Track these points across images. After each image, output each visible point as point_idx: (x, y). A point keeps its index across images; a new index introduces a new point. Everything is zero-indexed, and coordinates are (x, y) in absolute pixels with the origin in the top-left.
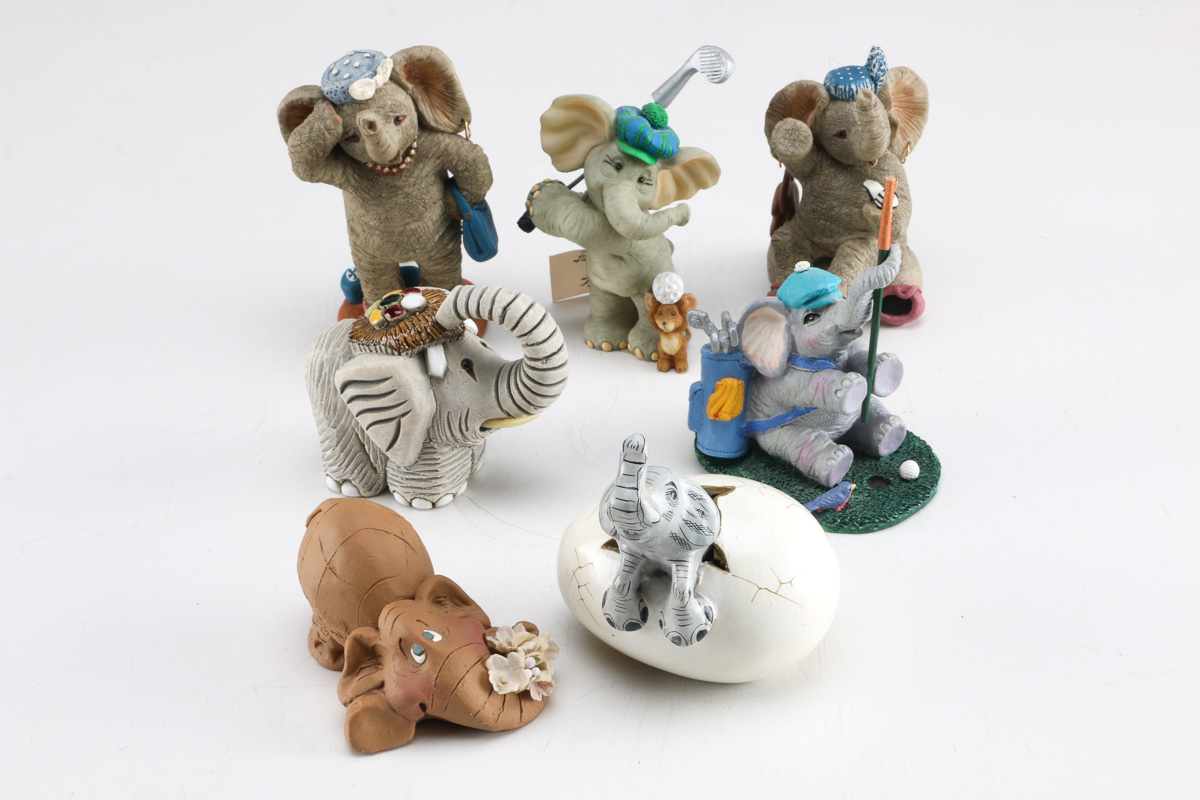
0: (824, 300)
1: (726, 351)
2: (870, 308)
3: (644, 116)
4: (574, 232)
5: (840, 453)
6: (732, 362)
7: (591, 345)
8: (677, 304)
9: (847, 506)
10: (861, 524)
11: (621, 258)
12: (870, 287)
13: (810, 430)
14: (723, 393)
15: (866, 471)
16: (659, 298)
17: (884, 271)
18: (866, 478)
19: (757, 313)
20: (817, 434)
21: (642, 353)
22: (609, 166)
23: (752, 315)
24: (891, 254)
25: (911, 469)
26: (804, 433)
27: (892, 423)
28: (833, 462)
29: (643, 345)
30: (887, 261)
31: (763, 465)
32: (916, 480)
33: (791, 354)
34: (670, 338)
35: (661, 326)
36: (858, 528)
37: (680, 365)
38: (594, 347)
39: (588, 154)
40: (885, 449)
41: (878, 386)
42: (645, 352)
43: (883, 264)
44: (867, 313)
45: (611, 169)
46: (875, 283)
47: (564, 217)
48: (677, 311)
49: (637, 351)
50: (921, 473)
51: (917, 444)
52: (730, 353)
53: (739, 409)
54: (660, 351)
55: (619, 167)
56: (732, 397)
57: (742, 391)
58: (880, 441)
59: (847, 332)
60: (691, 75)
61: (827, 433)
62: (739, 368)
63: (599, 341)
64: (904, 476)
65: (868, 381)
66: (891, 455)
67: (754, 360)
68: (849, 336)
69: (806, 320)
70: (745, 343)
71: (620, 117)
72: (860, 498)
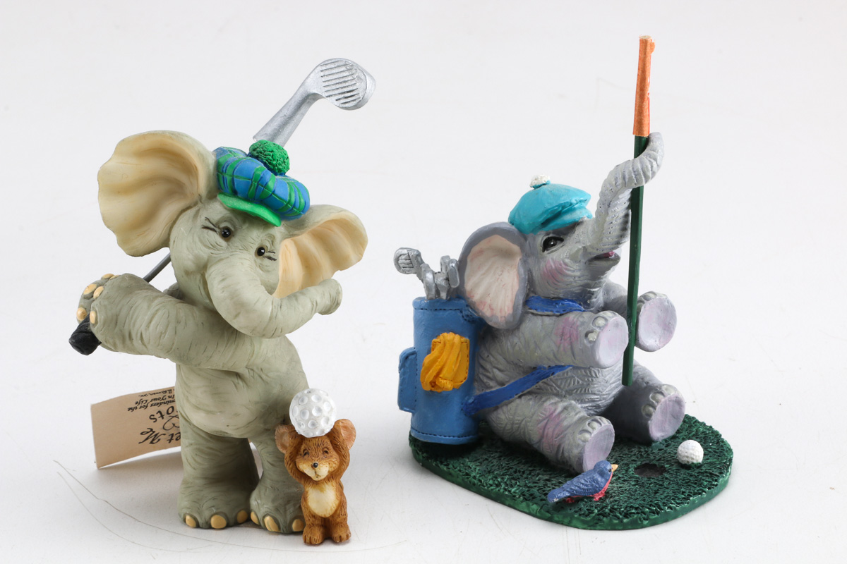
0: (568, 218)
1: (444, 295)
2: (626, 222)
3: (257, 158)
4: (166, 339)
5: (595, 424)
6: (453, 312)
7: (194, 523)
8: (329, 435)
9: (607, 494)
10: (626, 516)
11: (238, 375)
12: (625, 185)
13: (557, 399)
14: (441, 353)
15: (634, 458)
16: (300, 430)
17: (642, 163)
18: (632, 467)
19: (483, 244)
20: (565, 404)
21: (276, 520)
22: (211, 232)
23: (476, 249)
24: (651, 144)
25: (693, 451)
26: (548, 403)
27: (665, 392)
28: (587, 436)
29: (277, 509)
30: (646, 151)
31: (498, 455)
32: (699, 466)
33: (528, 295)
34: (322, 490)
35: (308, 471)
36: (622, 522)
37: (339, 532)
38: (198, 526)
39: (174, 222)
40: (659, 429)
41: (644, 335)
42: (281, 520)
43: (642, 156)
44: (624, 229)
45: (215, 238)
46: (630, 178)
47: (147, 318)
48: (331, 447)
49: (268, 519)
50: (704, 459)
51: (701, 429)
52: (449, 300)
53: (463, 376)
54: (305, 513)
55: (227, 234)
56: (453, 358)
57: (466, 352)
58: (650, 415)
59: (598, 258)
60: (310, 104)
61: (580, 406)
62: (462, 321)
63: (207, 514)
64: (684, 460)
65: (629, 324)
66: (666, 441)
67: (481, 308)
68: (603, 264)
69: (547, 245)
70: (468, 286)
71: (221, 160)
72: (625, 486)
